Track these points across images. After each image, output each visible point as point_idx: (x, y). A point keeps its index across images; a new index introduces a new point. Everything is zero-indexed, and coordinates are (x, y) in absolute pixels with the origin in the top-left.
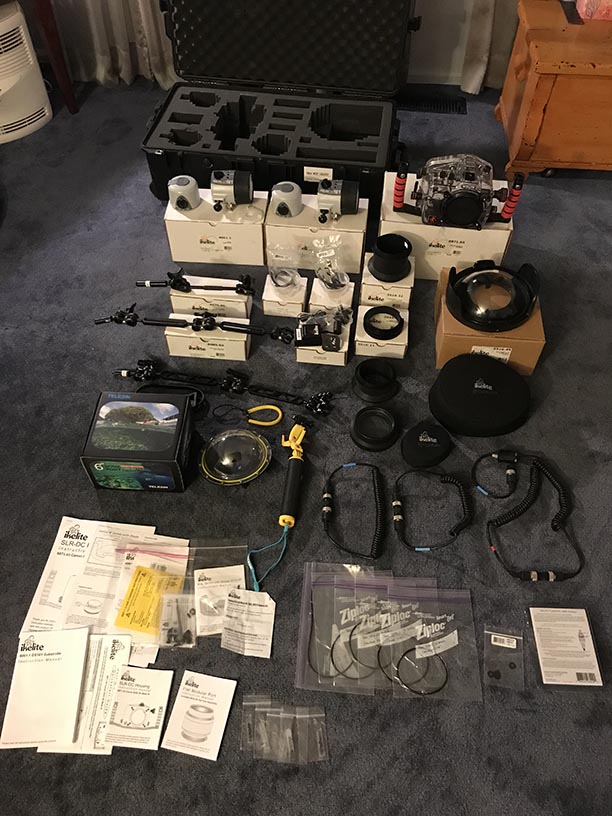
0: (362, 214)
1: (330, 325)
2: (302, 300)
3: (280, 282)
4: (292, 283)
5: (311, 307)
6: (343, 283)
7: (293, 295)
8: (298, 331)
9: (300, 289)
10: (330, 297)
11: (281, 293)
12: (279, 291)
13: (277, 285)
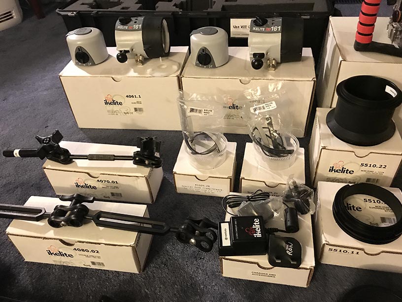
0: (306, 62)
1: (279, 217)
2: (231, 173)
3: (199, 149)
4: (216, 150)
5: (244, 184)
6: (288, 148)
7: (216, 166)
8: (225, 227)
9: (227, 157)
10: (272, 169)
11: (200, 163)
12: (197, 160)
13: (195, 152)
